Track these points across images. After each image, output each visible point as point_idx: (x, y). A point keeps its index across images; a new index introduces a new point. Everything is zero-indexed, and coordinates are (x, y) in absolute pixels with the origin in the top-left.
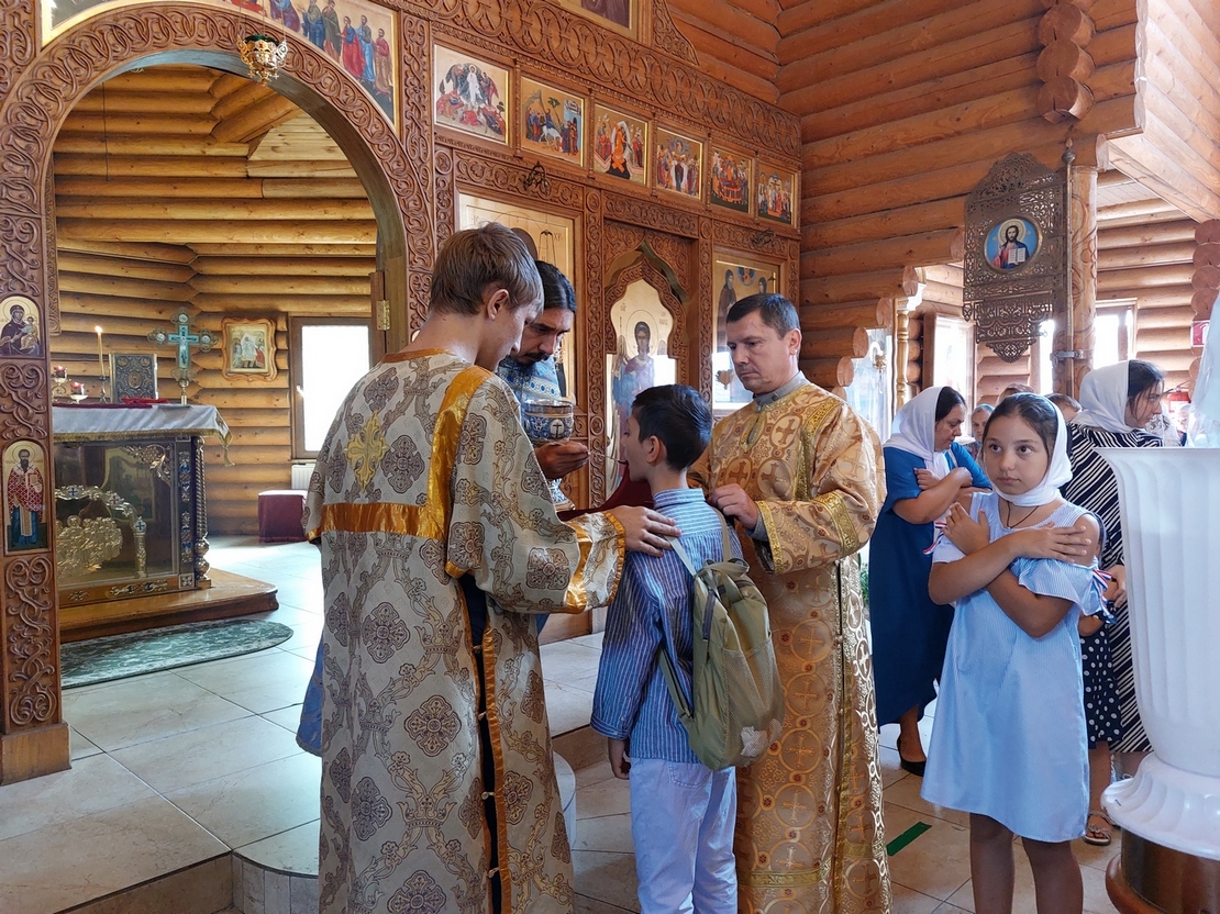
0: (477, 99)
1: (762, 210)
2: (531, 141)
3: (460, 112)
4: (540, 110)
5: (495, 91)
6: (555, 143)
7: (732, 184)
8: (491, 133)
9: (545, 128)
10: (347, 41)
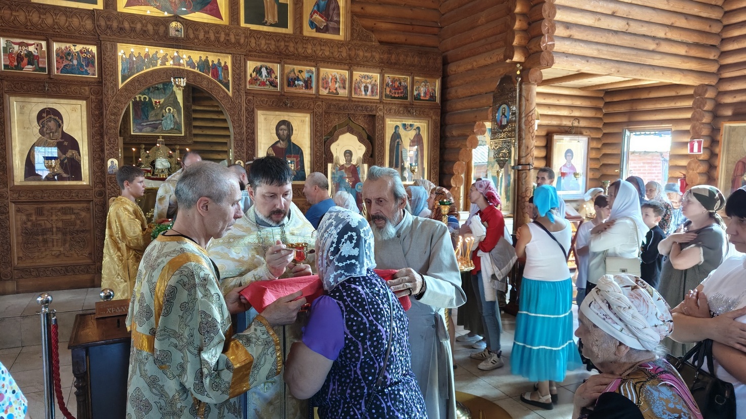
0: (266, 76)
1: (418, 98)
2: (290, 88)
3: (258, 82)
4: (294, 76)
5: (273, 72)
6: (301, 86)
7: (398, 88)
8: (272, 89)
9: (296, 82)
10: (212, 68)
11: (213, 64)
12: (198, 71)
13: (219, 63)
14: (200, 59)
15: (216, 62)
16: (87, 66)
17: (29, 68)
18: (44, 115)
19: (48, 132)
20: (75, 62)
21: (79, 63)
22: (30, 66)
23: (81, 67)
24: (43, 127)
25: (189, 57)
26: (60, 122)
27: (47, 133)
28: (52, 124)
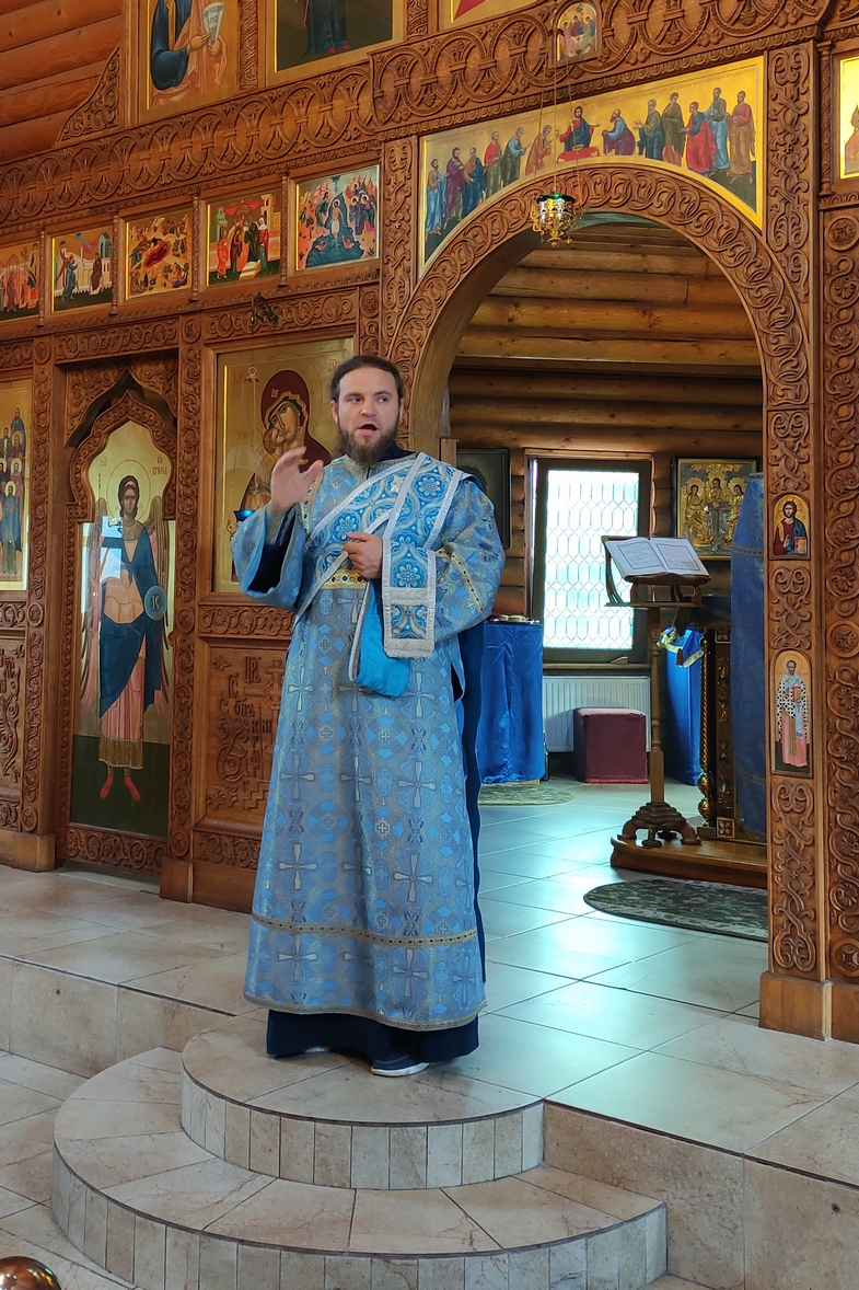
10: (693, 134)
11: (698, 118)
12: (643, 160)
13: (719, 104)
14: (652, 114)
15: (704, 108)
16: (359, 233)
17: (250, 269)
18: (275, 393)
19: (280, 439)
20: (335, 226)
21: (345, 229)
22: (252, 265)
23: (346, 238)
24: (272, 426)
25: (615, 118)
26: (304, 410)
27: (278, 445)
28: (288, 417)
